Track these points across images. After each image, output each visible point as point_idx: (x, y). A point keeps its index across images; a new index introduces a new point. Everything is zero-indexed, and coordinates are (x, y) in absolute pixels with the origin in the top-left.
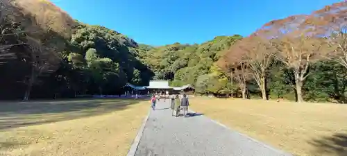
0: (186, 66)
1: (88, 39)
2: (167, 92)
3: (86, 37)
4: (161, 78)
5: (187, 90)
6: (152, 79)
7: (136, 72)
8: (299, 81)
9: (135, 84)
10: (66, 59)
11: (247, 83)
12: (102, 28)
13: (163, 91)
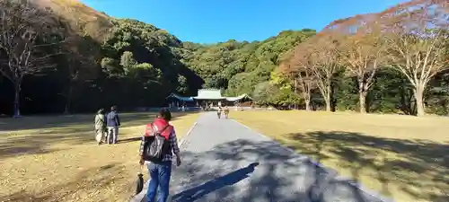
0: (243, 70)
1: (122, 41)
2: (220, 104)
3: (119, 37)
4: (212, 86)
5: (243, 100)
6: (201, 88)
7: (182, 79)
8: (363, 90)
9: (181, 94)
10: (99, 65)
11: (312, 91)
12: (136, 23)
13: (215, 102)
